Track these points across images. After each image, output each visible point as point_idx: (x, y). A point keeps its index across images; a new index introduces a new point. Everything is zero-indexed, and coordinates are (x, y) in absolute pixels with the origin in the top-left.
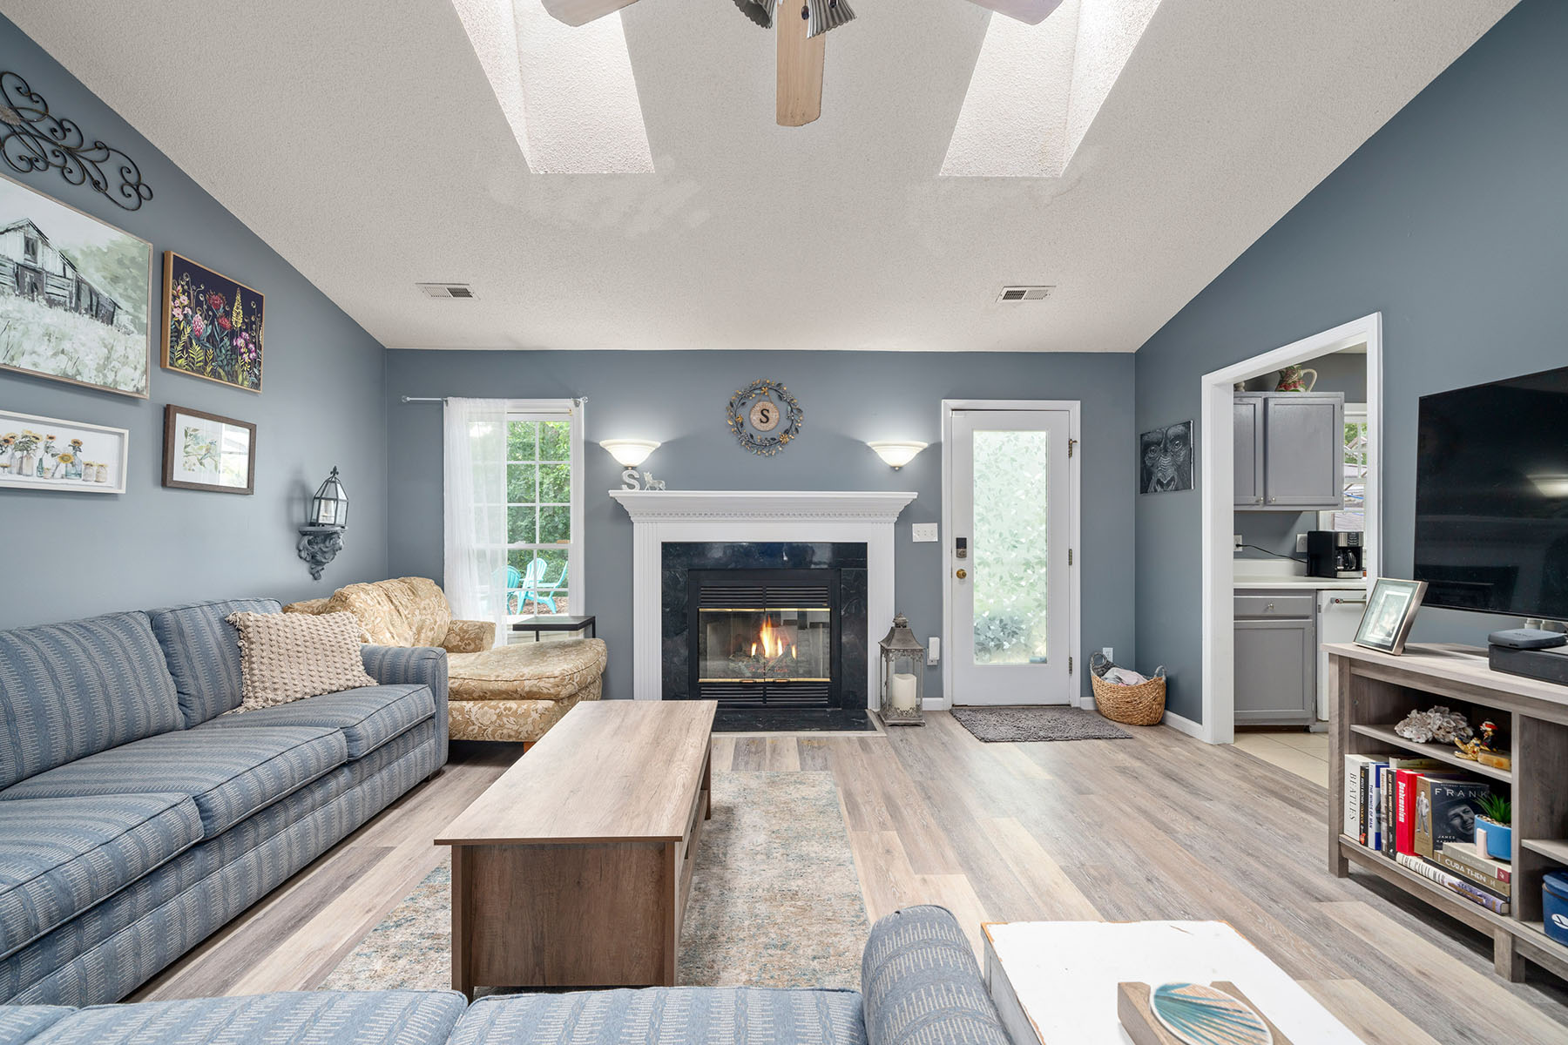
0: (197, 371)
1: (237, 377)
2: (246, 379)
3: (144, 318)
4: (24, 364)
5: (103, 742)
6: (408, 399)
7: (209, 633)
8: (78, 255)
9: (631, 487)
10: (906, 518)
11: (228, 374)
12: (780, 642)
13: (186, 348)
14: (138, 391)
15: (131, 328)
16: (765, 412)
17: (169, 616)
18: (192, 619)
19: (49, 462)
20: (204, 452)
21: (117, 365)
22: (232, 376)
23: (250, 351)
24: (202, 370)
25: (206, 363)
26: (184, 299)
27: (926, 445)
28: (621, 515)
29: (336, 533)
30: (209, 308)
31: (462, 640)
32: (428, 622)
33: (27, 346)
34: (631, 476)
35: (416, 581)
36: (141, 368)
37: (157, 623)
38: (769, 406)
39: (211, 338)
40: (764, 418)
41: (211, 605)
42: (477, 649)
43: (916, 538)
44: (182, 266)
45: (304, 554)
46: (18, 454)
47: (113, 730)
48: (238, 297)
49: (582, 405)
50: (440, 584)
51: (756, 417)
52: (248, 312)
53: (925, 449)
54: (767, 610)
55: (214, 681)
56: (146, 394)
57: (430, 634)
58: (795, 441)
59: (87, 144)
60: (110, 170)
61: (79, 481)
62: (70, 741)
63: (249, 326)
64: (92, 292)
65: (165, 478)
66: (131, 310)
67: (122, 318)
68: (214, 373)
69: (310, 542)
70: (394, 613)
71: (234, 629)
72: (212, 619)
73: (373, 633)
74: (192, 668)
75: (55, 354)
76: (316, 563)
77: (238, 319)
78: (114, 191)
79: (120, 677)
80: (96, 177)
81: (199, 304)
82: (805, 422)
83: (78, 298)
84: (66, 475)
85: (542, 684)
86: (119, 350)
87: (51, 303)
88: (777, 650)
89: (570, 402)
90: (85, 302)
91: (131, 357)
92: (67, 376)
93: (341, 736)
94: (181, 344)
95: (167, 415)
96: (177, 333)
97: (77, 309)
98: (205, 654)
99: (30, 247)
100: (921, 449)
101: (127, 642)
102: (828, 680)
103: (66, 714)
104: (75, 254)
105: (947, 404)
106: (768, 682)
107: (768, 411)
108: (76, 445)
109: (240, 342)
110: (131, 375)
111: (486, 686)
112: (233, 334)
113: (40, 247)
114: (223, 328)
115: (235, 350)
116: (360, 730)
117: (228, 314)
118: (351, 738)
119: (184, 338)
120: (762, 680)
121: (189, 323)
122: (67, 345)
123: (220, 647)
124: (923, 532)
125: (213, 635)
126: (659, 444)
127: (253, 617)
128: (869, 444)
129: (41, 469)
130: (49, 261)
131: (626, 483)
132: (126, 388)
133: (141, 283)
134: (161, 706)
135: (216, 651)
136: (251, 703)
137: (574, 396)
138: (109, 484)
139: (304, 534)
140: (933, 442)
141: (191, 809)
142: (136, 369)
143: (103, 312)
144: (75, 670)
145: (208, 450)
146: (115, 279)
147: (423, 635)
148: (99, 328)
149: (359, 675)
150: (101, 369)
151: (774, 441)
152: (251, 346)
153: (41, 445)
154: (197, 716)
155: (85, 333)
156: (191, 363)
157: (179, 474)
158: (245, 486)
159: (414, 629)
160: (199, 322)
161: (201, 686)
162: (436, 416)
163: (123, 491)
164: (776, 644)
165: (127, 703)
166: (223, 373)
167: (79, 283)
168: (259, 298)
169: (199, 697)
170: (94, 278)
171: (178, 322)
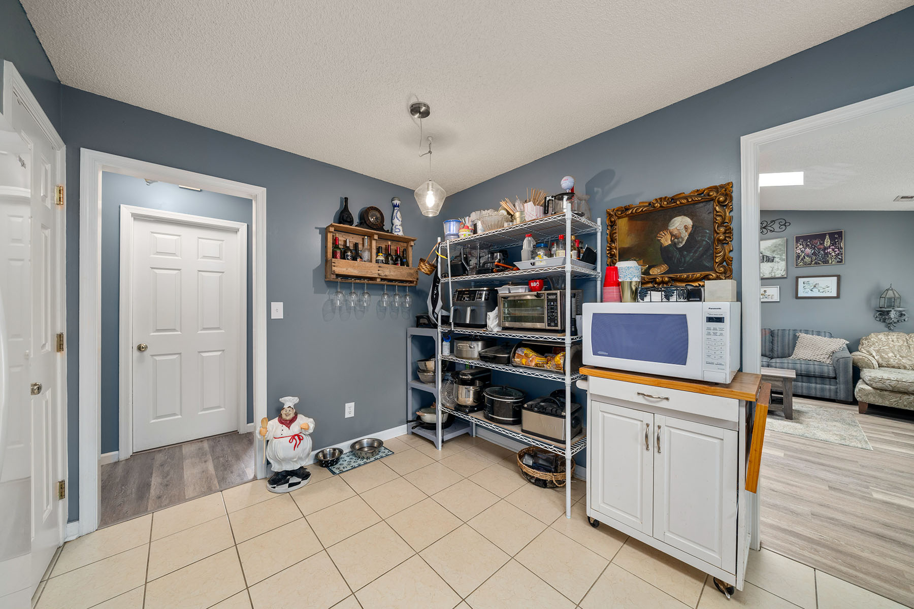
0: (809, 264)
1: (828, 262)
2: (834, 261)
3: (784, 257)
7: (787, 337)
11: (823, 262)
13: (802, 259)
14: (784, 275)
15: (780, 261)
17: (777, 331)
18: (784, 333)
20: (813, 287)
21: (775, 271)
22: (826, 262)
23: (835, 252)
25: (812, 261)
26: (801, 246)
30: (813, 245)
36: (783, 270)
37: (772, 332)
39: (814, 254)
41: (791, 330)
44: (799, 238)
48: (828, 237)
52: (833, 239)
55: (784, 348)
56: (787, 276)
59: (769, 223)
60: (776, 226)
63: (834, 244)
64: (767, 256)
65: (796, 297)
66: (779, 257)
67: (776, 260)
68: (816, 263)
69: (880, 315)
71: (796, 337)
72: (790, 333)
77: (827, 243)
78: (777, 229)
80: (770, 229)
81: (808, 245)
83: (763, 259)
84: (763, 298)
86: (776, 267)
90: (765, 259)
91: (780, 268)
94: (800, 259)
95: (796, 279)
96: (798, 257)
97: (763, 262)
98: (783, 342)
108: (765, 291)
109: (830, 250)
110: (780, 273)
112: (825, 249)
114: (819, 249)
115: (827, 254)
117: (822, 244)
119: (802, 257)
121: (803, 252)
123: (789, 340)
125: (789, 337)
132: (778, 276)
133: (782, 249)
135: (787, 341)
136: (793, 356)
142: (781, 270)
143: (771, 260)
145: (815, 286)
146: (774, 251)
148: (770, 264)
150: (772, 273)
152: (836, 250)
154: (776, 356)
155: (766, 266)
156: (805, 263)
157: (803, 295)
158: (836, 296)
160: (808, 251)
163: (778, 300)
166: (820, 262)
168: (840, 234)
169: (777, 351)
170: (768, 254)
171: (799, 254)
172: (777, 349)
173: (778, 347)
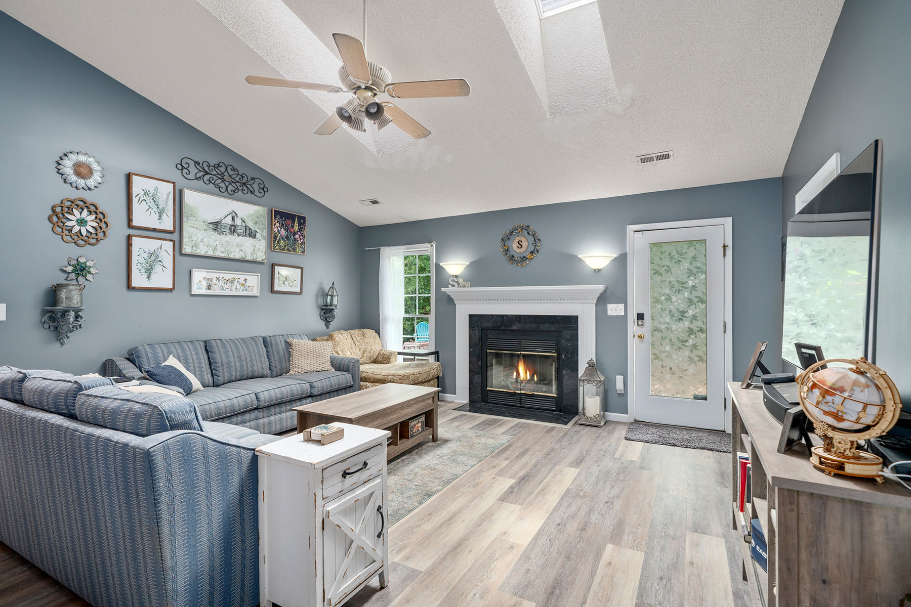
0: (282, 250)
2: (299, 250)
3: (265, 234)
4: (232, 256)
5: (245, 377)
6: (367, 249)
7: (280, 345)
8: (246, 218)
9: (453, 286)
10: (602, 300)
11: (293, 249)
12: (528, 372)
14: (263, 260)
15: (261, 238)
16: (520, 243)
17: (269, 338)
18: (275, 340)
19: (239, 286)
21: (257, 252)
22: (295, 250)
23: (301, 239)
24: (284, 249)
25: (285, 247)
26: (278, 224)
27: (616, 256)
28: (450, 301)
29: (333, 309)
30: (286, 226)
31: (383, 358)
32: (368, 349)
33: (232, 250)
34: (453, 281)
35: (366, 331)
36: (264, 252)
37: (265, 340)
38: (522, 239)
39: (287, 237)
40: (520, 245)
41: (282, 335)
42: (388, 363)
43: (610, 313)
44: (277, 212)
45: (322, 318)
46: (231, 284)
47: (248, 373)
48: (296, 220)
49: (434, 245)
50: (378, 332)
51: (515, 245)
52: (300, 224)
53: (616, 258)
54: (521, 352)
55: (281, 363)
56: (265, 261)
57: (369, 354)
58: (538, 257)
59: (249, 179)
60: (256, 186)
61: (246, 292)
62: (236, 374)
63: (300, 230)
64: (249, 229)
65: (272, 291)
66: (261, 232)
67: (258, 236)
68: (288, 250)
69: (324, 313)
70: (353, 344)
71: (288, 345)
72: (282, 340)
73: (342, 352)
74: (274, 357)
75: (240, 251)
76: (327, 321)
77: (296, 228)
78: (257, 193)
79: (251, 356)
80: (252, 189)
81: (283, 225)
82: (543, 247)
83: (246, 232)
84: (243, 290)
85: (395, 378)
86: (257, 247)
87: (239, 235)
88: (526, 377)
89: (428, 245)
90: (247, 234)
91: (261, 249)
92: (243, 258)
93: (308, 385)
94: (277, 241)
95: (273, 266)
96: (276, 237)
97: (245, 236)
98: (278, 353)
99: (233, 219)
100: (612, 258)
101: (254, 346)
102: (556, 395)
103: (236, 366)
104: (245, 218)
105: (631, 228)
106: (522, 393)
107: (522, 241)
108: (246, 280)
109: (297, 236)
110: (261, 256)
111: (375, 376)
112: (295, 234)
113: (236, 218)
114: (291, 232)
115: (295, 240)
116: (315, 384)
117: (293, 227)
118: (311, 387)
119: (278, 239)
120: (519, 392)
121: (279, 233)
122: (243, 248)
123: (283, 350)
124: (615, 309)
125: (282, 346)
126: (468, 263)
127: (294, 341)
128: (579, 256)
129: (236, 289)
130: (238, 222)
131: (451, 284)
132: (259, 260)
133: (264, 222)
134: (262, 368)
135: (282, 352)
136: (291, 372)
137: (430, 242)
138: (256, 292)
139: (322, 309)
140: (621, 253)
141: (253, 396)
142: (262, 252)
143: (252, 234)
144: (239, 352)
145: (286, 278)
146: (256, 223)
147: (365, 355)
148: (252, 240)
149: (328, 366)
150: (252, 254)
151: (524, 259)
152: (301, 237)
153: (236, 281)
154: (275, 374)
155: (248, 241)
156: (280, 247)
157: (276, 288)
158: (299, 291)
159: (362, 352)
160: (283, 232)
161: (276, 363)
162: (377, 255)
163: (259, 295)
164: (526, 373)
165: (252, 366)
166: (291, 249)
167: (246, 226)
168: (304, 218)
169: (276, 367)
170: (250, 224)
171: (276, 233)
172: (276, 365)
173: (275, 361)
